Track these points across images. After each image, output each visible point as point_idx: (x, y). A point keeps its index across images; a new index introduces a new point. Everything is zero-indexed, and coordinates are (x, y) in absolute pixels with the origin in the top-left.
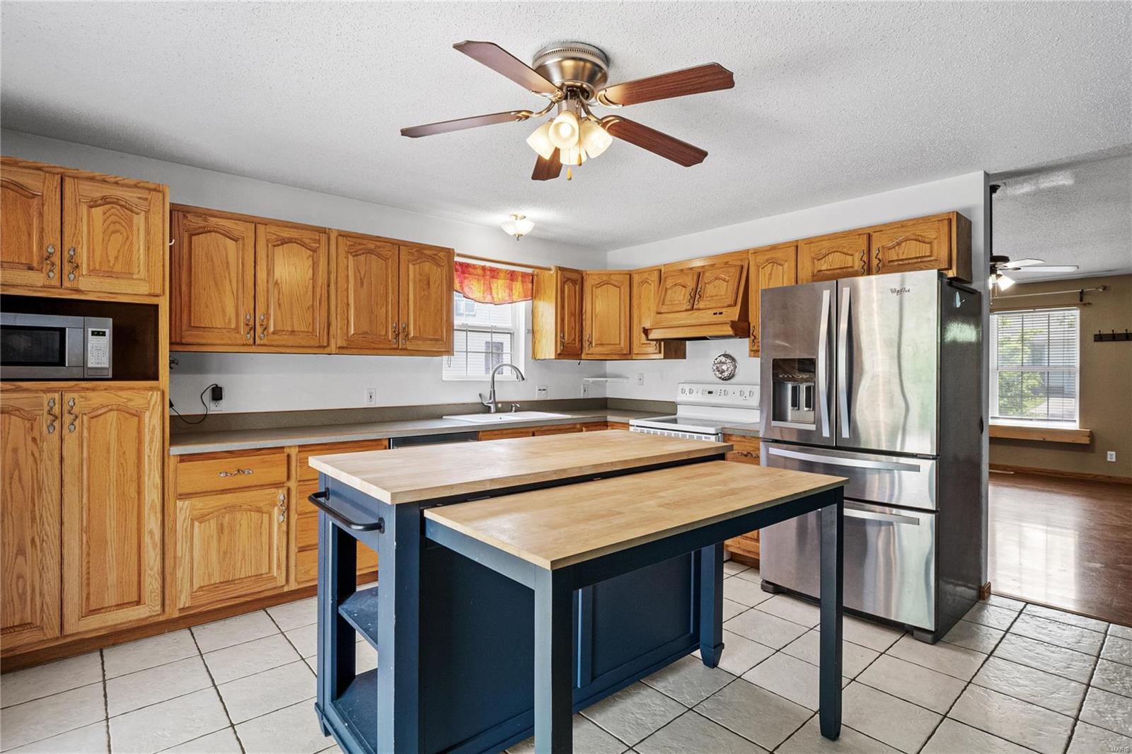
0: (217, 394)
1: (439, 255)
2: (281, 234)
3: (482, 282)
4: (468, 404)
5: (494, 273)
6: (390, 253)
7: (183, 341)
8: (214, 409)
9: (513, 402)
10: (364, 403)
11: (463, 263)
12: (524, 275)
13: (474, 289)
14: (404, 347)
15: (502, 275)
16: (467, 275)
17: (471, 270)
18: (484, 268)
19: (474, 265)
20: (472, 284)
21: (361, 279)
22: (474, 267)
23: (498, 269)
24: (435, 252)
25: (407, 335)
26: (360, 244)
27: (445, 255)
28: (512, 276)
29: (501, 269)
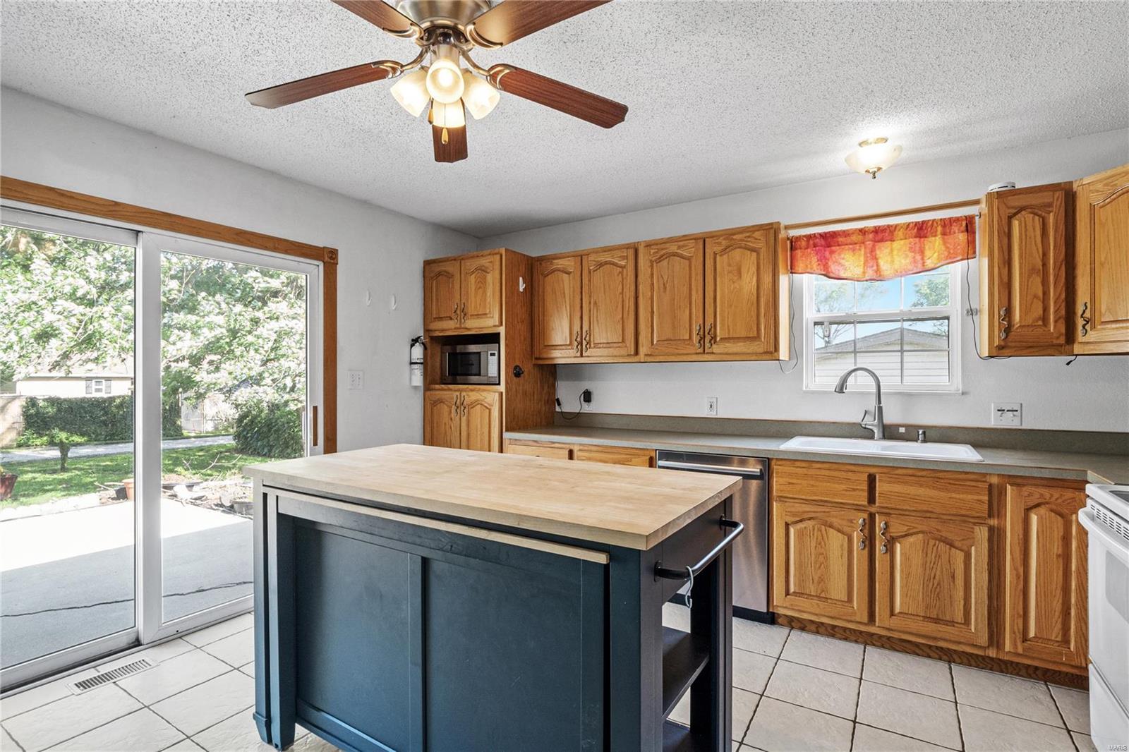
0: (587, 396)
1: (754, 235)
2: (599, 259)
3: (863, 252)
4: (842, 424)
5: (882, 235)
6: (693, 249)
7: (541, 356)
8: (587, 408)
9: (920, 427)
10: (705, 412)
11: (826, 233)
12: (947, 224)
13: (847, 264)
14: (710, 351)
15: (900, 234)
16: (833, 248)
17: (841, 240)
18: (862, 232)
19: (844, 231)
20: (843, 259)
21: (664, 285)
22: (845, 234)
23: (889, 226)
24: (748, 234)
25: (714, 338)
26: (663, 249)
27: (762, 235)
28: (921, 230)
29: (896, 226)
